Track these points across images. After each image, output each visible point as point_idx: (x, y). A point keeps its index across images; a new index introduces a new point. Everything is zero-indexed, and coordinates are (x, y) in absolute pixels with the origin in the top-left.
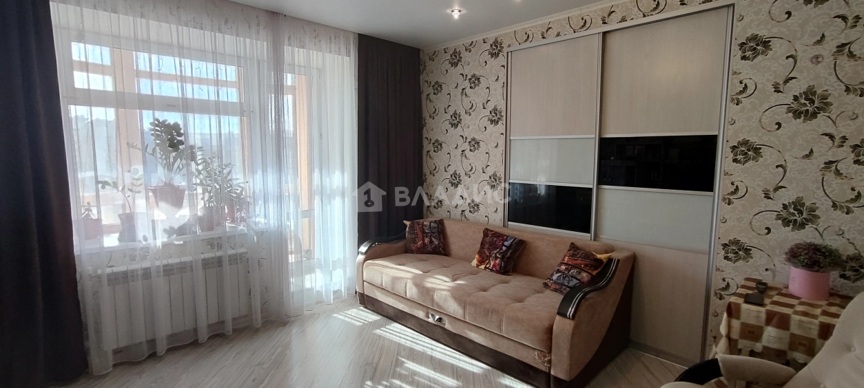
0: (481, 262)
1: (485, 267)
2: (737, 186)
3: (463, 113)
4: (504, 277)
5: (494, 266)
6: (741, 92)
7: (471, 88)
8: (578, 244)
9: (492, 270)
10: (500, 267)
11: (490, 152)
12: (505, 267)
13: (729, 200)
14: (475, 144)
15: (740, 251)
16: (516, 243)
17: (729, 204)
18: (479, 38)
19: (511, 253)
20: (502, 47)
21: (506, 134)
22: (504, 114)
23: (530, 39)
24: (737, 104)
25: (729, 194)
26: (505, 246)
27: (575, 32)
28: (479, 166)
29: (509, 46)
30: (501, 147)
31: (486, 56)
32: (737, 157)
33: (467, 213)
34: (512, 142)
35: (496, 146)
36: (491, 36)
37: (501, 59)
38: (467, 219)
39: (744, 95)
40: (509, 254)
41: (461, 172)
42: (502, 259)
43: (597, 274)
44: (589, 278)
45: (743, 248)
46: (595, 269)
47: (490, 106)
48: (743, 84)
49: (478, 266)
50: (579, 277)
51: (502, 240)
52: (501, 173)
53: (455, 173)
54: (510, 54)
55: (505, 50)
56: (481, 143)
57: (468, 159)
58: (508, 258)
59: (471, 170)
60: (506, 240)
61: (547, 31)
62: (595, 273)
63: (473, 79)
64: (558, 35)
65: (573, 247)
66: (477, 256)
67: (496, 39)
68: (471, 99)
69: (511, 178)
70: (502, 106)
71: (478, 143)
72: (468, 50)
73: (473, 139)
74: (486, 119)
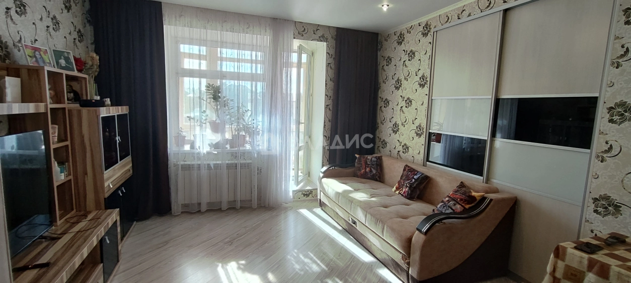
0: (397, 189)
1: (399, 193)
2: (611, 145)
3: (403, 80)
4: (408, 201)
5: (404, 192)
6: (622, 56)
7: (409, 60)
8: (467, 183)
9: (402, 195)
10: (408, 194)
11: (418, 109)
12: (411, 194)
13: (603, 157)
14: (409, 102)
15: (610, 206)
16: (422, 178)
17: (602, 162)
18: (415, 22)
19: (417, 185)
20: (430, 29)
21: (430, 95)
22: (428, 79)
23: (449, 21)
24: (617, 68)
25: (602, 152)
26: (414, 179)
27: (482, 12)
28: (410, 118)
29: (435, 27)
30: (426, 105)
31: (420, 36)
32: (613, 118)
33: (401, 153)
34: (433, 101)
35: (422, 104)
36: (423, 20)
37: (429, 38)
38: (401, 158)
39: (625, 59)
40: (415, 185)
41: (399, 123)
42: (410, 187)
43: (470, 208)
44: (462, 210)
45: (613, 204)
46: (468, 203)
47: (420, 74)
48: (625, 49)
49: (395, 191)
50: (453, 208)
51: (413, 174)
52: (424, 125)
53: (396, 124)
54: (435, 33)
55: (432, 31)
56: (413, 101)
57: (404, 113)
58: (414, 187)
59: (405, 122)
60: (416, 175)
61: (462, 13)
62: (467, 206)
63: (411, 54)
64: (469, 15)
65: (462, 185)
66: (397, 184)
67: (427, 22)
68: (409, 68)
69: (431, 128)
70: (427, 74)
71: (411, 101)
72: (409, 32)
73: (408, 99)
74: (417, 83)
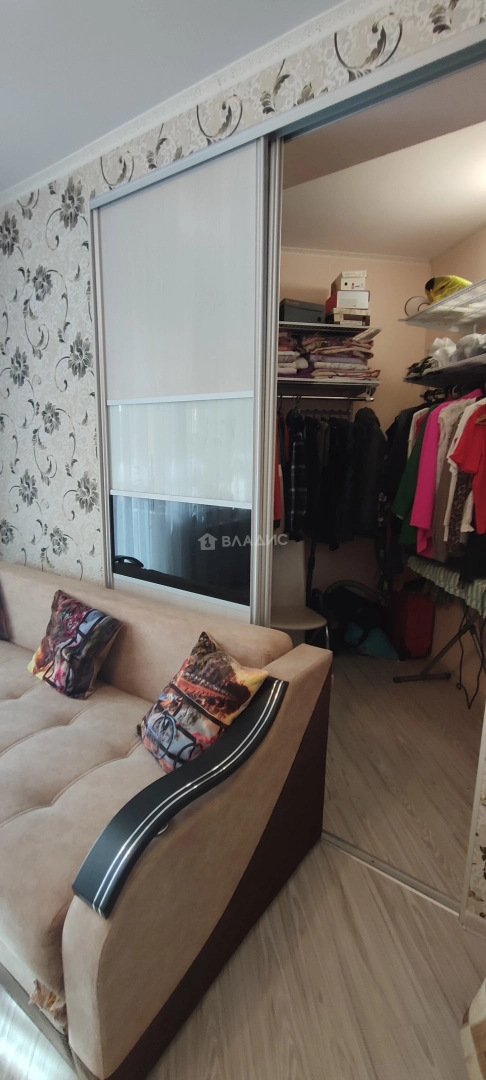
0: (41, 664)
1: (44, 678)
3: (29, 354)
4: (70, 704)
5: (58, 675)
7: (38, 298)
8: (217, 635)
9: (53, 685)
10: (67, 681)
11: (76, 434)
12: (76, 680)
14: (52, 415)
16: (102, 628)
18: (39, 183)
19: (89, 651)
20: (81, 200)
21: (100, 395)
22: (92, 351)
23: (128, 174)
26: (81, 634)
27: (209, 142)
28: (61, 460)
29: (93, 196)
30: (93, 424)
31: (57, 224)
33: (49, 553)
34: (111, 410)
35: (85, 421)
36: (61, 172)
37: (82, 230)
38: (51, 566)
40: (83, 653)
41: (35, 474)
42: (71, 663)
44: (215, 733)
47: (71, 337)
49: (35, 672)
50: (192, 731)
51: (78, 619)
52: (95, 477)
53: (27, 477)
54: (95, 213)
55: (87, 206)
56: (62, 415)
57: (43, 448)
59: (49, 470)
61: (158, 148)
63: (40, 279)
64: (179, 155)
65: (206, 646)
66: (39, 650)
67: (71, 180)
68: (39, 322)
69: (114, 486)
70: (88, 336)
71: (57, 414)
72: (28, 214)
73: (49, 407)
74: (65, 364)
